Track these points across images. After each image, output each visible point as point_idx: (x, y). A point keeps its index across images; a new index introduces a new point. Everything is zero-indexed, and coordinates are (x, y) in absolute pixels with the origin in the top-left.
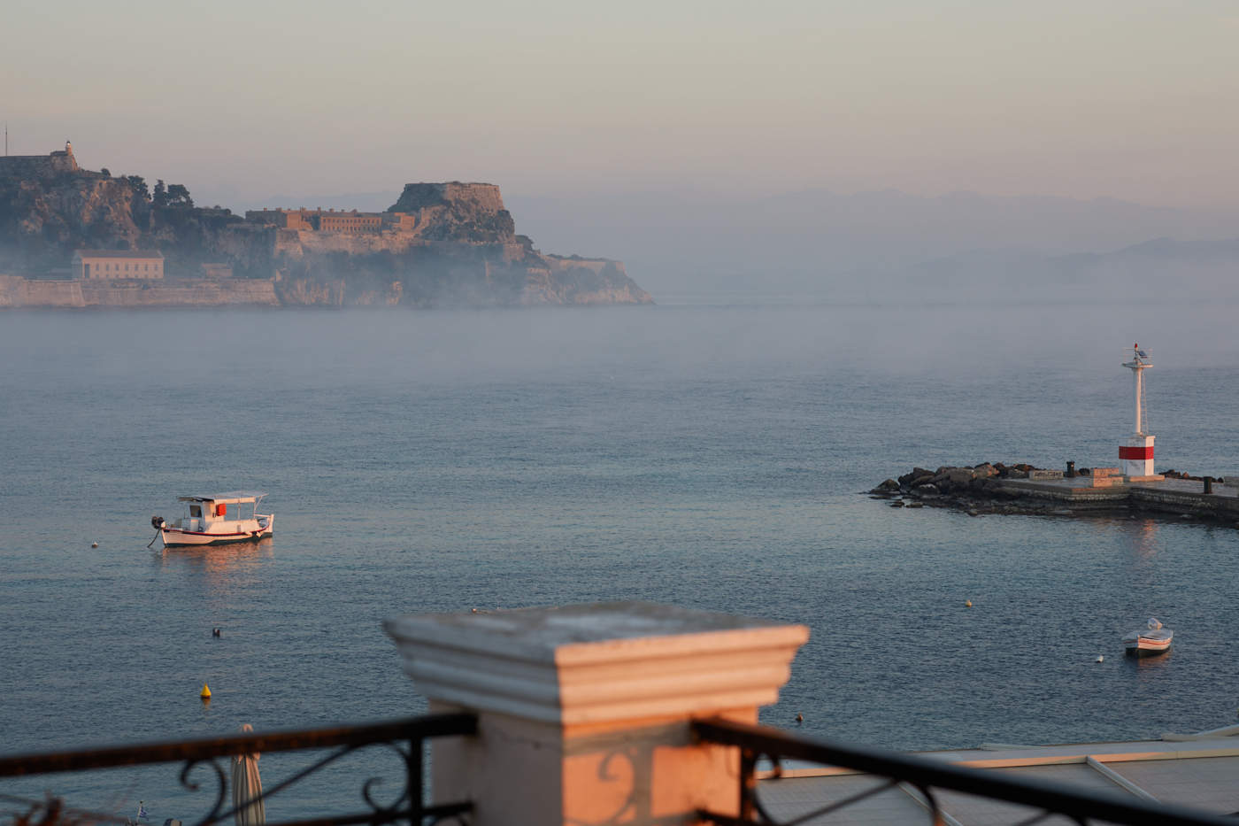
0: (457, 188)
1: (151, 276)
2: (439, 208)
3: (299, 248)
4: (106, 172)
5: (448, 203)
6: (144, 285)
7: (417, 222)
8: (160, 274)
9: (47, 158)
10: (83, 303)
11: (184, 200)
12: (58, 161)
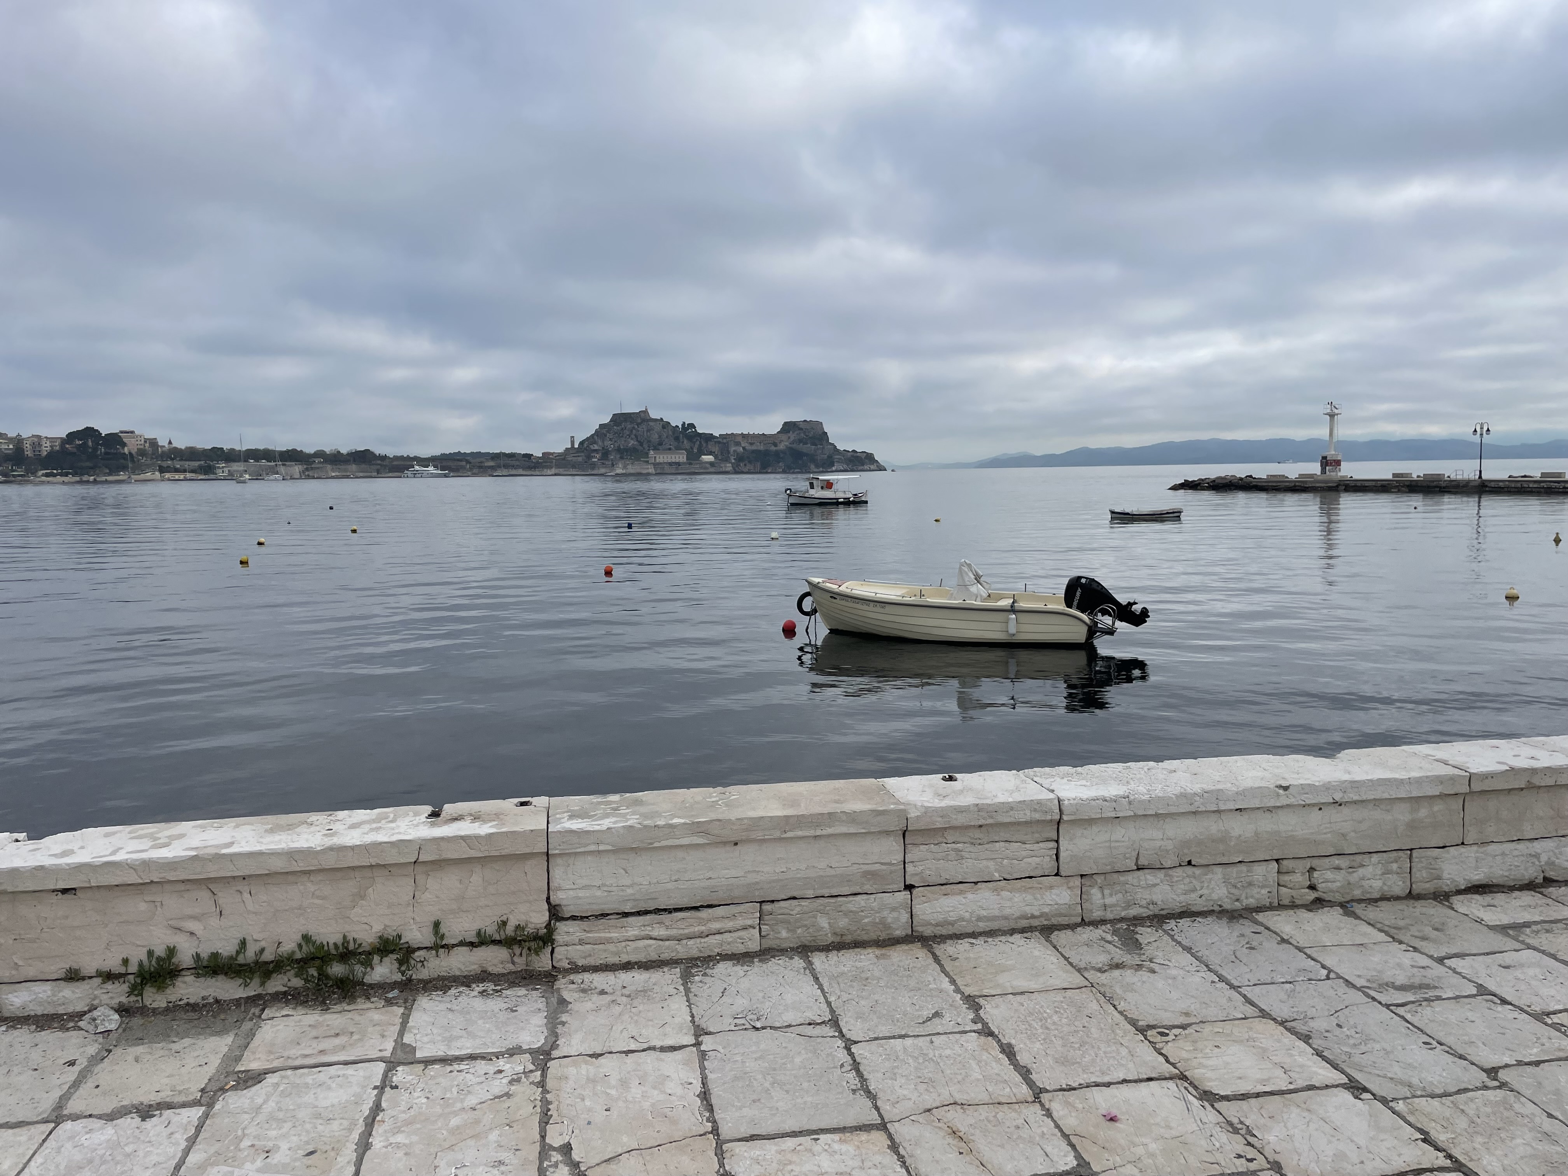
1: (681, 461)
2: (798, 432)
3: (741, 449)
4: (662, 419)
5: (801, 429)
6: (678, 464)
7: (789, 438)
8: (685, 460)
9: (638, 414)
10: (654, 472)
11: (694, 429)
12: (642, 415)
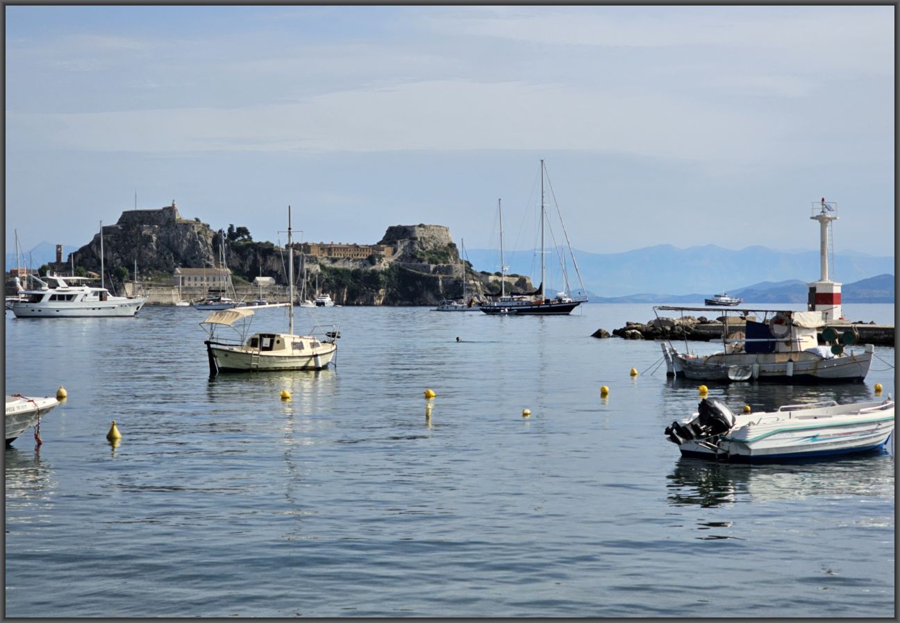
0: (422, 229)
1: (223, 284)
2: (410, 243)
3: (319, 267)
4: (198, 221)
5: (415, 238)
8: (229, 283)
9: (159, 212)
11: (246, 237)
12: (167, 214)
